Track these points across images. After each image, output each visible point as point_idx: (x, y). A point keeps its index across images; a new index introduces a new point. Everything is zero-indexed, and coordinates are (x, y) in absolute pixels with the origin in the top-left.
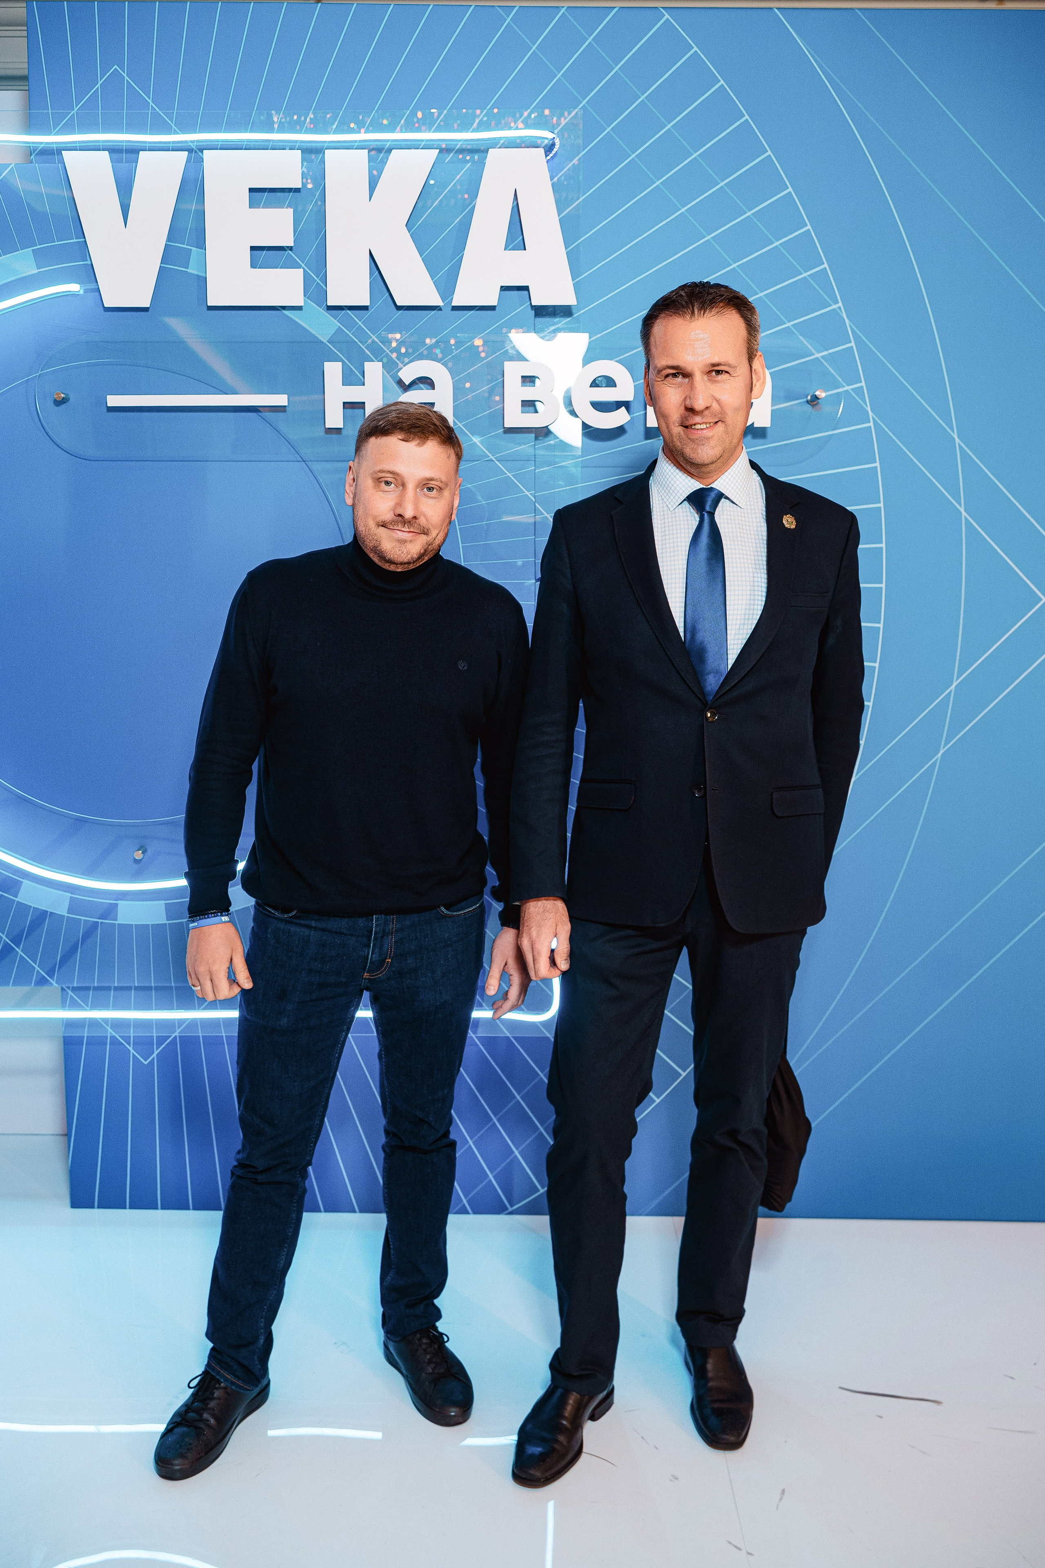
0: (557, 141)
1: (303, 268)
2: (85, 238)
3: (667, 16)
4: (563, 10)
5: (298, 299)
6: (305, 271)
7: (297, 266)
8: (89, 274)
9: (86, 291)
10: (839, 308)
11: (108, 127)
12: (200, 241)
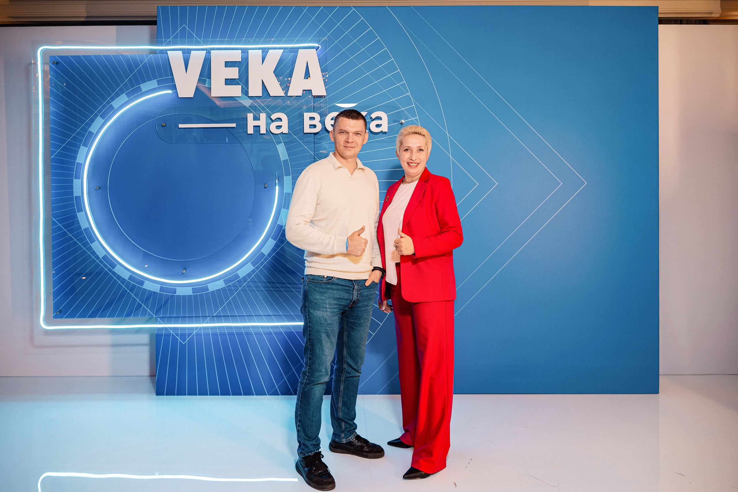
0: (320, 47)
1: (241, 85)
2: (173, 76)
3: (354, 9)
4: (322, 7)
5: (240, 94)
6: (242, 86)
7: (239, 84)
8: (174, 88)
9: (173, 92)
10: (409, 94)
11: (181, 44)
12: (209, 77)
